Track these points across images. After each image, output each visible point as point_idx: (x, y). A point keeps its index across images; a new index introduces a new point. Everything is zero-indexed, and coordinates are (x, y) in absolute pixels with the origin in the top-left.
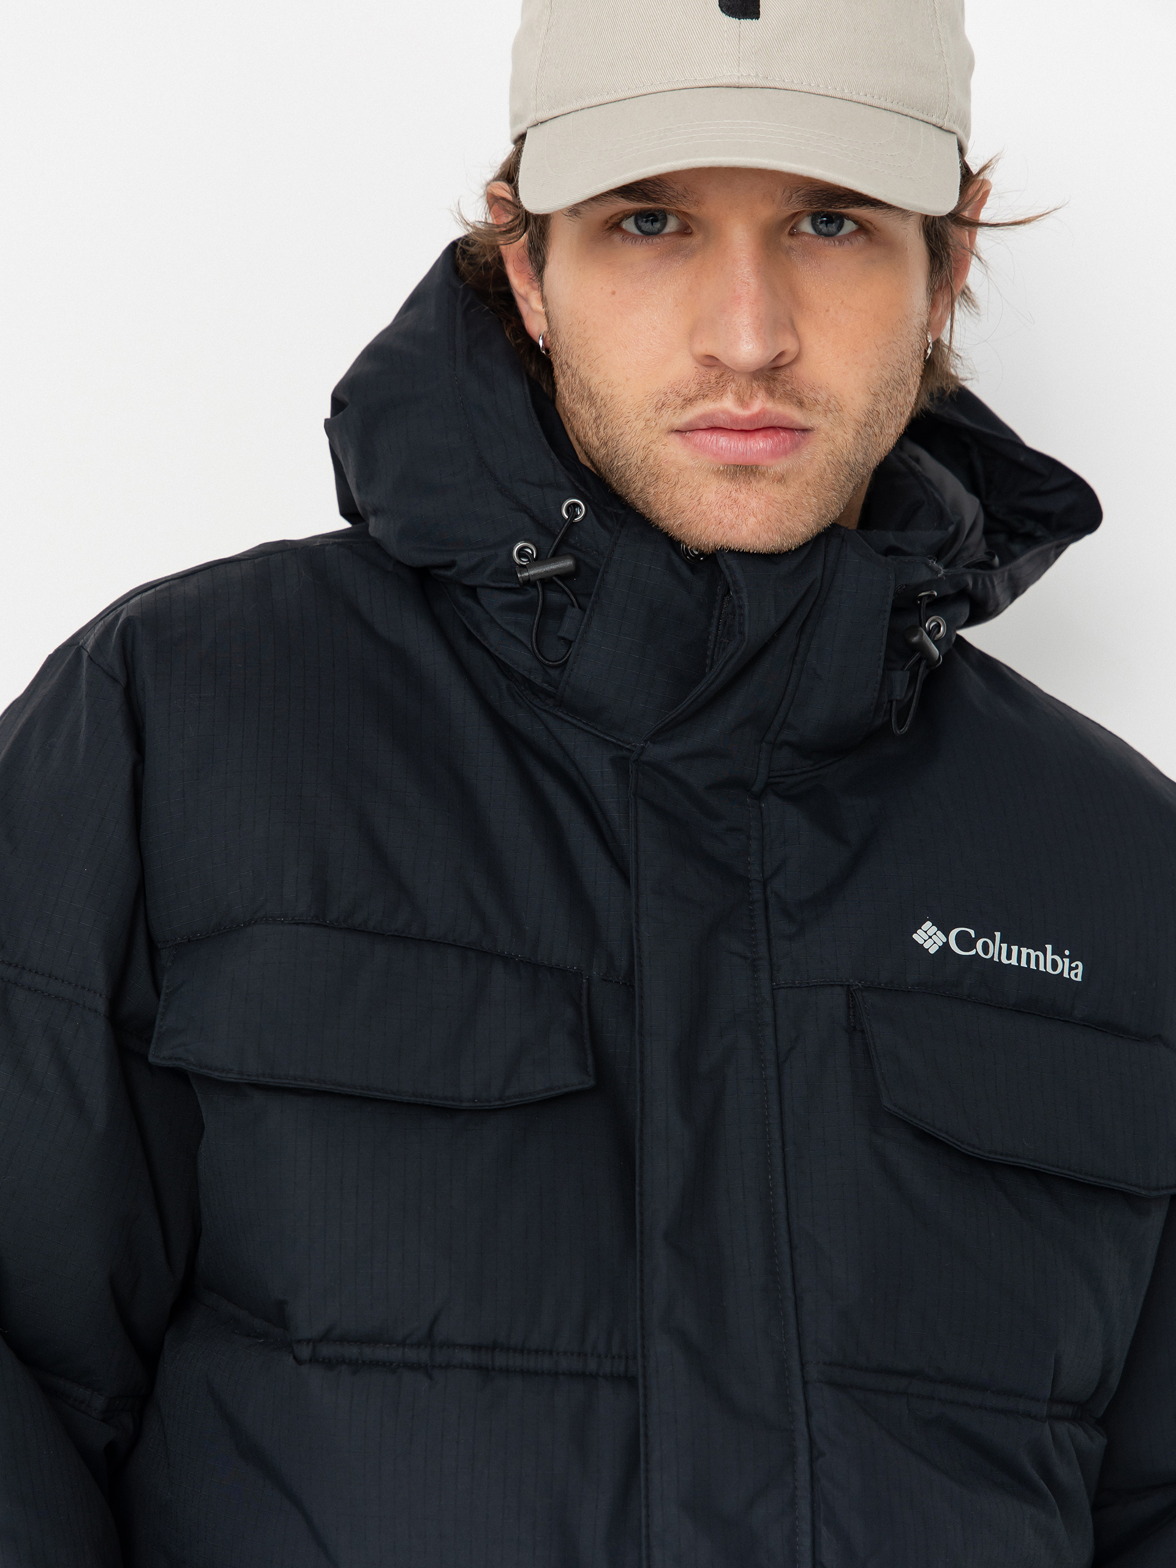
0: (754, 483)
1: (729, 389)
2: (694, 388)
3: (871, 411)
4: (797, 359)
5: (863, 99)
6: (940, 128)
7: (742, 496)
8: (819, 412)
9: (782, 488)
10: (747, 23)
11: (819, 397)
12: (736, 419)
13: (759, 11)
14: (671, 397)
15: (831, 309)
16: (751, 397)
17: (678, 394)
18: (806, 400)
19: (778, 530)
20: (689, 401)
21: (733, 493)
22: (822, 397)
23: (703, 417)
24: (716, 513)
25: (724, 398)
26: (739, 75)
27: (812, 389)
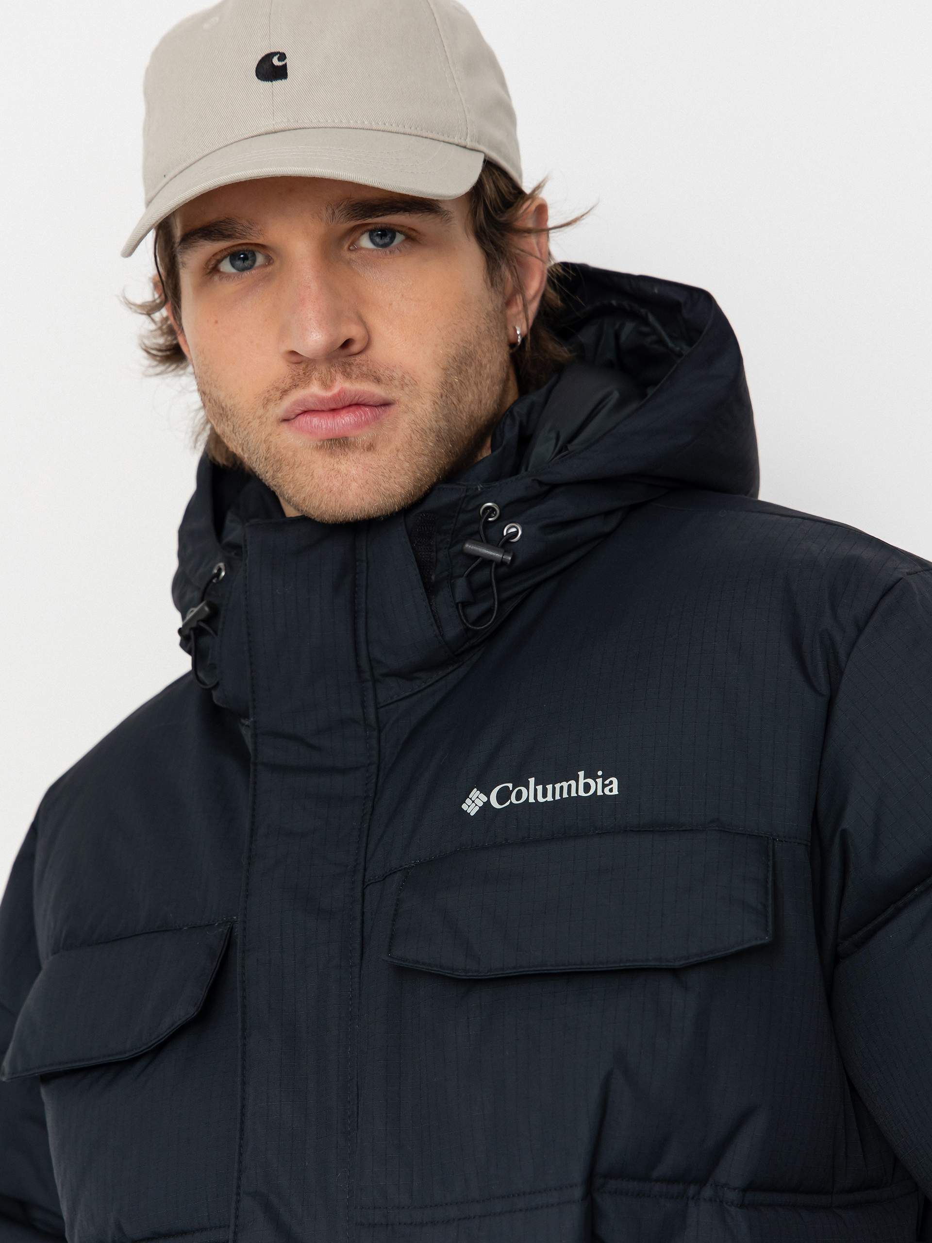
0: (350, 454)
1: (313, 377)
2: (288, 381)
3: (444, 383)
4: (368, 345)
5: (382, 127)
6: (465, 147)
7: (343, 466)
8: (396, 386)
9: (374, 455)
10: (278, 84)
11: (394, 374)
12: (322, 401)
13: (287, 73)
14: (272, 392)
15: (394, 303)
16: (332, 381)
17: (277, 388)
18: (382, 377)
19: (377, 491)
20: (285, 392)
21: (335, 465)
22: (398, 374)
23: (297, 403)
24: (326, 484)
25: (311, 385)
26: (274, 123)
27: (387, 368)
